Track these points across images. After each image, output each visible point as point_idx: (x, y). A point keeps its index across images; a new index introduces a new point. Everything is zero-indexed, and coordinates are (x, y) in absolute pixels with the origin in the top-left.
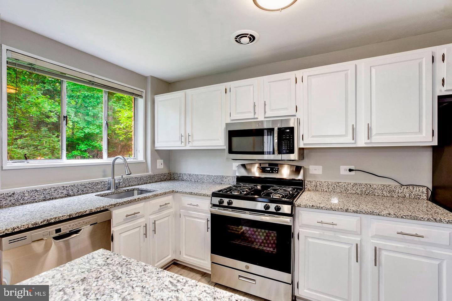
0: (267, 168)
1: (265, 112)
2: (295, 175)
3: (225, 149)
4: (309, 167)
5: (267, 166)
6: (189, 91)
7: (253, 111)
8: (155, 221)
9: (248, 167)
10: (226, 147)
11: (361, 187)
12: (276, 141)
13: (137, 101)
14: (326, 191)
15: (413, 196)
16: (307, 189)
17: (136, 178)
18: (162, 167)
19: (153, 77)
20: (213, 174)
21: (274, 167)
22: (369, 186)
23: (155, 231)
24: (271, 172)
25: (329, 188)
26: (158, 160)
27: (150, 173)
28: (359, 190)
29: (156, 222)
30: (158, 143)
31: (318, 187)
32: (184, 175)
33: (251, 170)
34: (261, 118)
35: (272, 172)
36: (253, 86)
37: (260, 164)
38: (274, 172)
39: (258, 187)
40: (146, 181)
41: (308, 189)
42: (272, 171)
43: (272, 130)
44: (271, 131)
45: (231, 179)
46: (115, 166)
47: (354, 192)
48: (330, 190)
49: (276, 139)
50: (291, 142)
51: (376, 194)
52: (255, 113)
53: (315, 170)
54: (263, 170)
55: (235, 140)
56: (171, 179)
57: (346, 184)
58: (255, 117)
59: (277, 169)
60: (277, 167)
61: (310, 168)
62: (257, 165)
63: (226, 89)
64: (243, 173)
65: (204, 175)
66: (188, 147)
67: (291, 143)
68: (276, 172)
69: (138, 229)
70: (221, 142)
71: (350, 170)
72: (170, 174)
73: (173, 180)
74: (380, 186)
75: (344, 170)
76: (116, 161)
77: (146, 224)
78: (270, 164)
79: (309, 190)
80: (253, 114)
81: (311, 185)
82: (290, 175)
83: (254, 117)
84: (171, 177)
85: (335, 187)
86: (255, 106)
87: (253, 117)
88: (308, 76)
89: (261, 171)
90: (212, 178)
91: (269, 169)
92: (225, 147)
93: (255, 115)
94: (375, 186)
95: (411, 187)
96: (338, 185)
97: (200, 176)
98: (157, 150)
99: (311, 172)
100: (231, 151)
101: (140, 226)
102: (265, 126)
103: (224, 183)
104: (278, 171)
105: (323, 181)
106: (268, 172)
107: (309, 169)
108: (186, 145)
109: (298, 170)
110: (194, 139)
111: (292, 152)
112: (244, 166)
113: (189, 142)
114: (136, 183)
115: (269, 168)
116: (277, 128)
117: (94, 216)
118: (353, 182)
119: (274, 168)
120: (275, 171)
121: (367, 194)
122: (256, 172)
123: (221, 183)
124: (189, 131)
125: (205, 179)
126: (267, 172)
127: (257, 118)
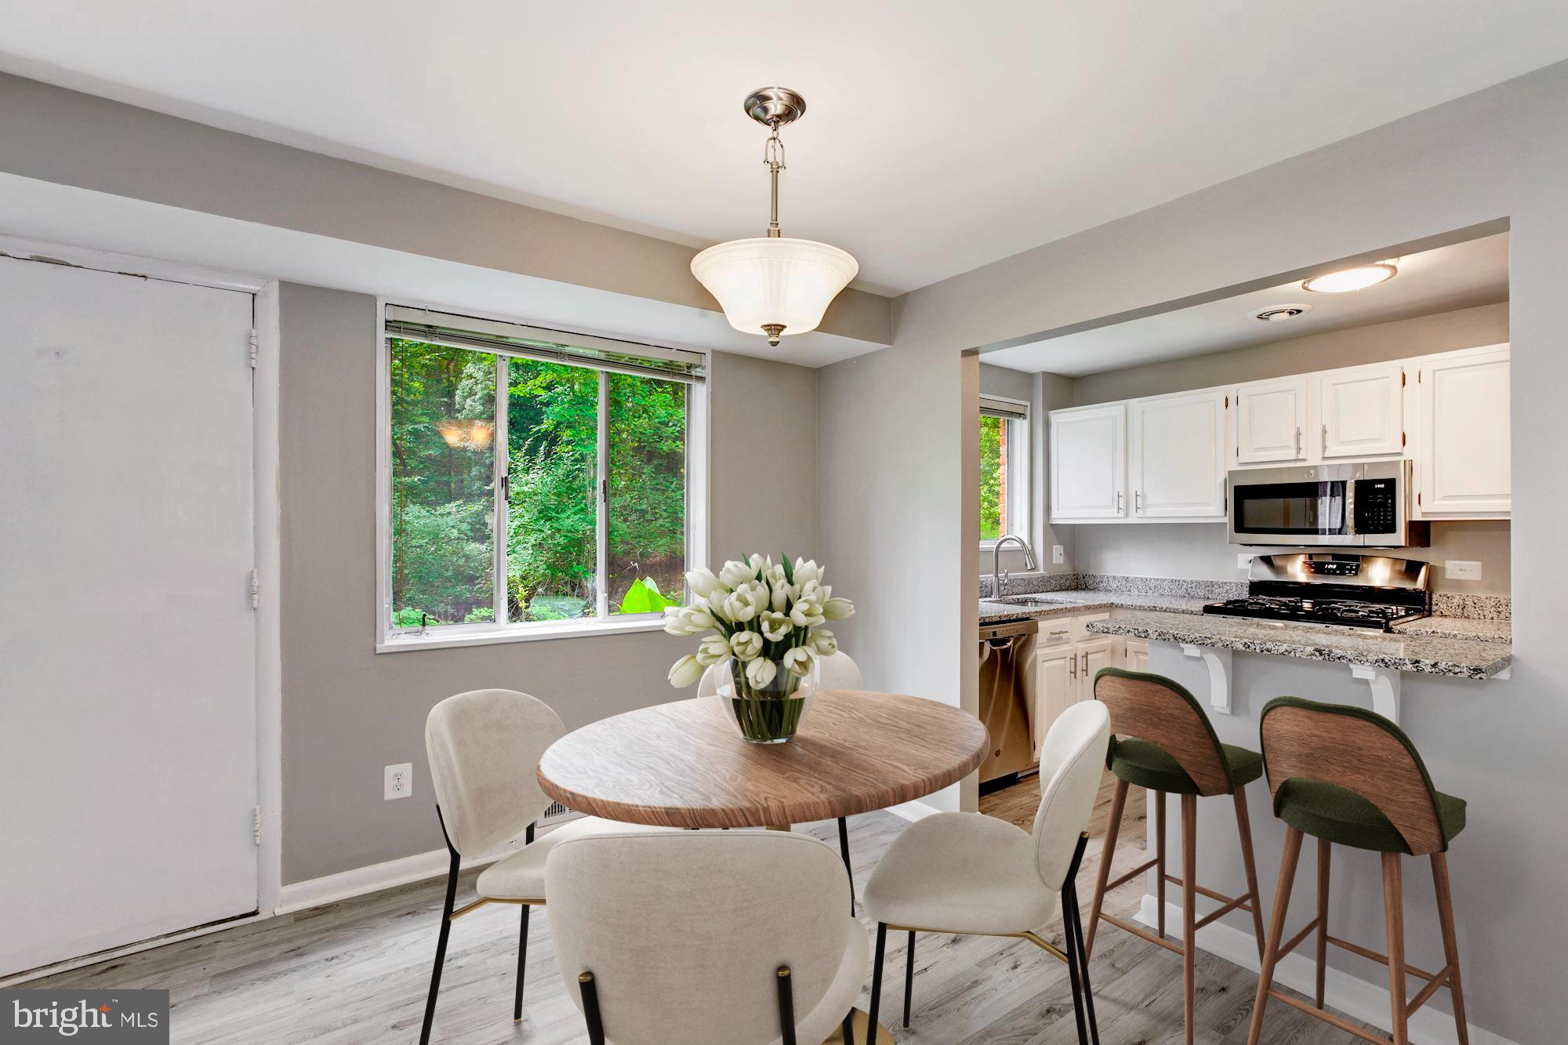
0: (1329, 563)
1: (1324, 448)
2: (1401, 579)
3: (1226, 523)
4: (1444, 564)
5: (1330, 559)
6: (1134, 403)
7: (1293, 444)
8: (1087, 653)
9: (1277, 562)
10: (1228, 520)
12: (1350, 507)
13: (1012, 424)
16: (1438, 613)
17: (1021, 579)
18: (1062, 561)
19: (1047, 373)
20: (1188, 579)
21: (1349, 561)
23: (1086, 671)
24: (1338, 572)
26: (1054, 546)
27: (1041, 571)
29: (1089, 656)
30: (1058, 510)
31: (1470, 608)
32: (1111, 580)
33: (1286, 568)
34: (1313, 458)
35: (1343, 573)
36: (1294, 392)
37: (1311, 556)
38: (1347, 572)
39: (1304, 604)
40: (1037, 588)
41: (1442, 613)
42: (1342, 571)
43: (1344, 484)
44: (1339, 487)
45: (1235, 588)
46: (999, 553)
49: (1351, 503)
50: (1389, 509)
52: (1299, 449)
53: (1461, 570)
54: (1318, 568)
55: (1249, 504)
56: (1077, 587)
58: (1301, 457)
59: (1354, 567)
60: (1355, 563)
61: (1446, 566)
62: (1301, 559)
63: (1227, 399)
64: (1265, 574)
65: (1164, 580)
66: (1133, 519)
67: (1389, 512)
68: (1353, 572)
69: (1062, 661)
70: (1215, 508)
72: (1076, 577)
73: (1084, 589)
76: (1002, 546)
77: (1076, 655)
78: (1335, 557)
79: (1442, 615)
80: (1294, 451)
81: (1450, 605)
82: (1391, 580)
83: (1297, 456)
84: (1078, 582)
86: (1298, 434)
87: (1294, 458)
88: (1435, 371)
89: (1313, 570)
90: (1185, 586)
91: (1335, 567)
92: (1226, 520)
93: (1298, 453)
97: (1153, 581)
98: (1052, 525)
99: (1449, 576)
100: (1240, 526)
101: (1065, 658)
102: (1325, 477)
103: (1215, 596)
104: (1357, 571)
106: (1332, 572)
107: (1444, 568)
108: (1127, 515)
109: (1412, 569)
110: (1149, 501)
111: (1391, 528)
112: (1267, 560)
113: (1137, 508)
114: (1022, 589)
115: (1333, 564)
116: (1353, 481)
117: (1021, 624)
119: (1348, 564)
120: (1350, 570)
122: (1298, 571)
123: (1208, 598)
124: (1135, 486)
125: (1167, 589)
126: (1329, 573)
127: (1304, 460)
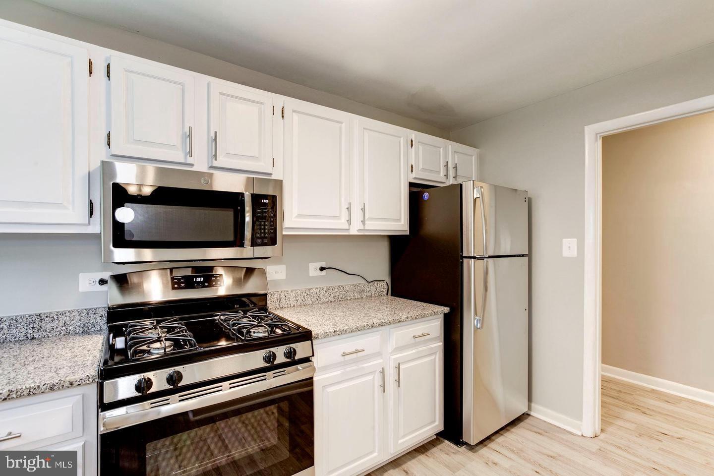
0: (196, 277)
10: (102, 230)
11: (334, 291)
14: (294, 306)
15: (378, 293)
22: (342, 288)
25: (297, 300)
28: (332, 296)
31: (283, 301)
42: (209, 283)
47: (327, 300)
48: (299, 303)
51: (349, 298)
53: (276, 272)
57: (317, 290)
59: (218, 278)
71: (322, 269)
74: (352, 286)
75: (313, 269)
85: (306, 297)
89: (180, 285)
91: (202, 280)
94: (347, 288)
95: (376, 283)
96: (309, 293)
105: (289, 289)
106: (200, 286)
118: (325, 286)
119: (212, 276)
121: (340, 301)
126: (197, 287)
